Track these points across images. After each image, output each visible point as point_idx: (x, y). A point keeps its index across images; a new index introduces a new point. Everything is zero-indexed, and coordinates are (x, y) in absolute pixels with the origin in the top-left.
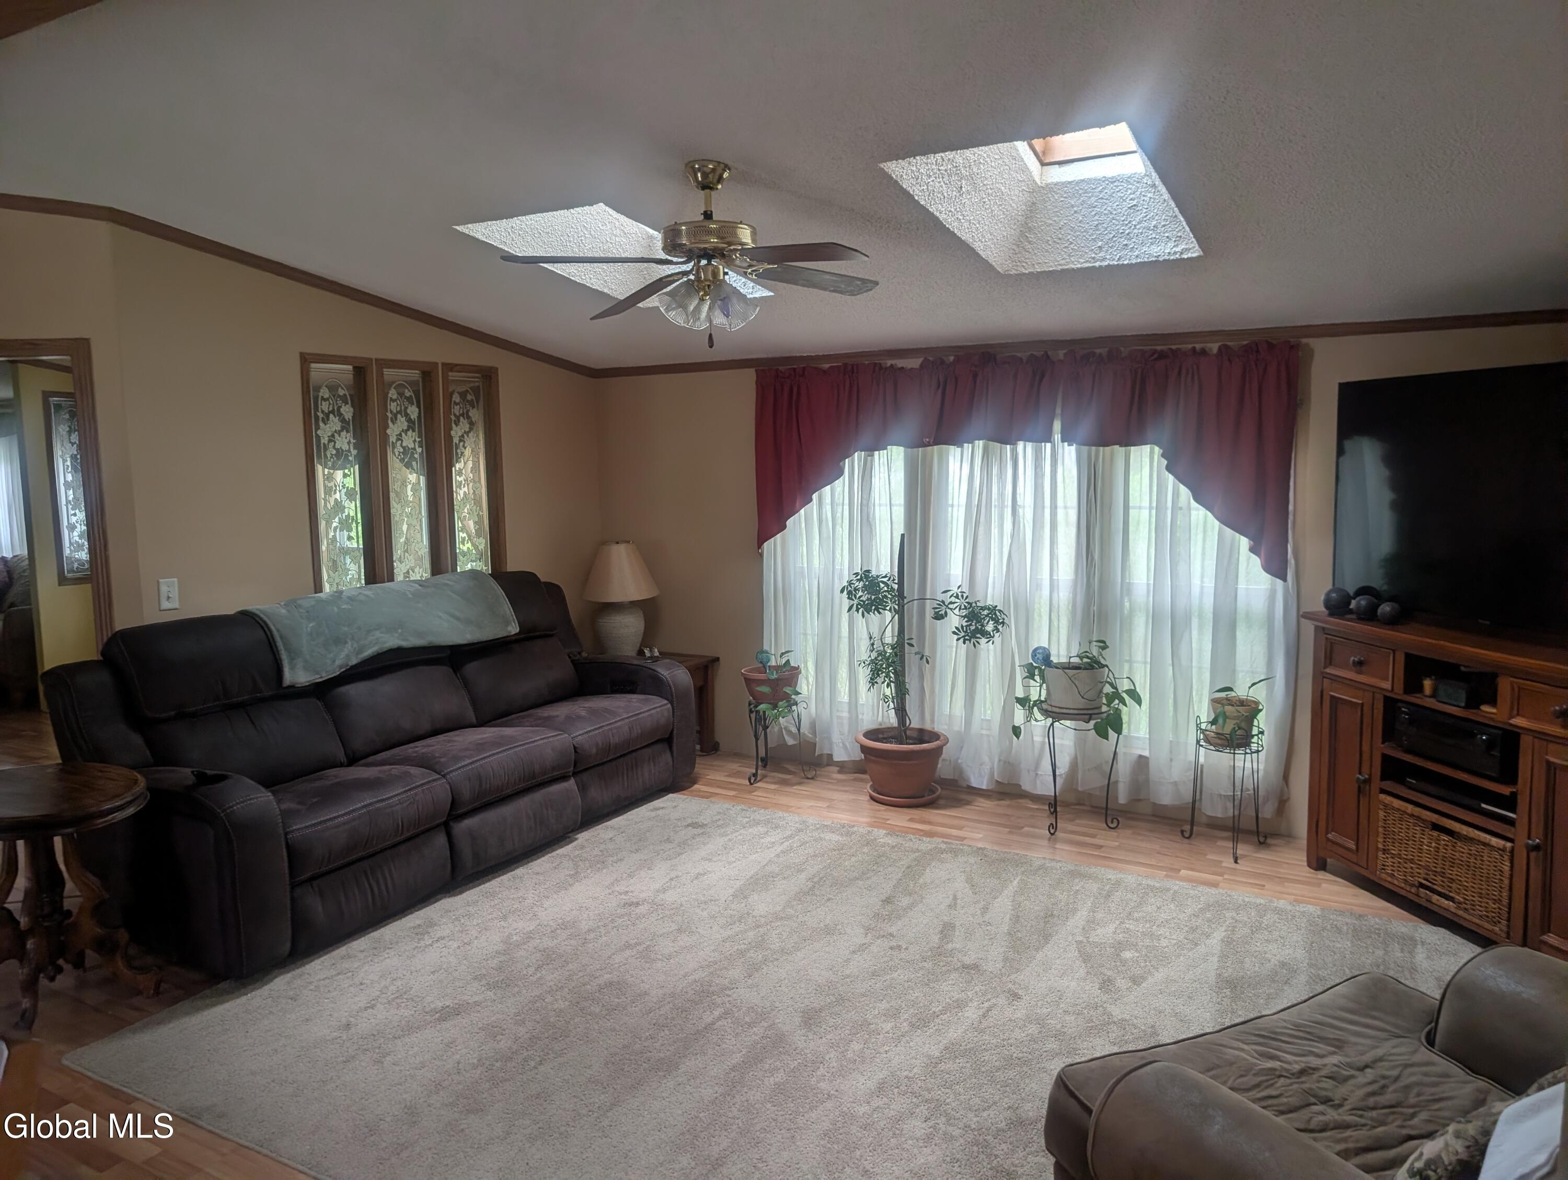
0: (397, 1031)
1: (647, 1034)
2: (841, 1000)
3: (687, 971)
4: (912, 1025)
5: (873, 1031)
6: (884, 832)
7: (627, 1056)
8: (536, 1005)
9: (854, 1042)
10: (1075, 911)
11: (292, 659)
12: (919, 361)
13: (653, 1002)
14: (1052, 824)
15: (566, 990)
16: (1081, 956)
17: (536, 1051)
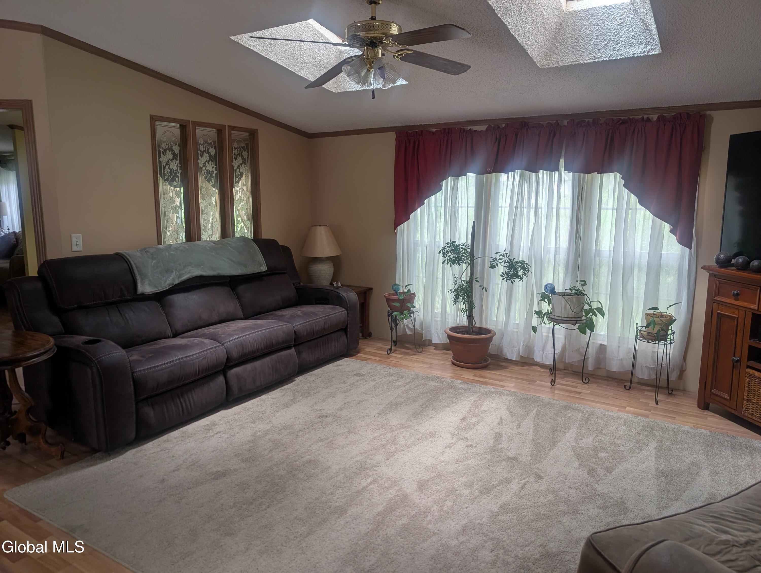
0: (190, 484)
1: (330, 492)
2: (439, 475)
3: (352, 455)
4: (481, 492)
5: (459, 494)
6: (460, 381)
7: (318, 504)
8: (268, 472)
9: (448, 501)
10: (569, 428)
11: (142, 279)
12: (486, 126)
13: (333, 472)
14: (553, 380)
15: (285, 464)
16: (575, 455)
17: (266, 499)
